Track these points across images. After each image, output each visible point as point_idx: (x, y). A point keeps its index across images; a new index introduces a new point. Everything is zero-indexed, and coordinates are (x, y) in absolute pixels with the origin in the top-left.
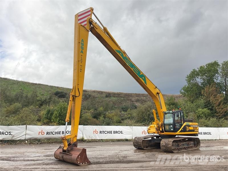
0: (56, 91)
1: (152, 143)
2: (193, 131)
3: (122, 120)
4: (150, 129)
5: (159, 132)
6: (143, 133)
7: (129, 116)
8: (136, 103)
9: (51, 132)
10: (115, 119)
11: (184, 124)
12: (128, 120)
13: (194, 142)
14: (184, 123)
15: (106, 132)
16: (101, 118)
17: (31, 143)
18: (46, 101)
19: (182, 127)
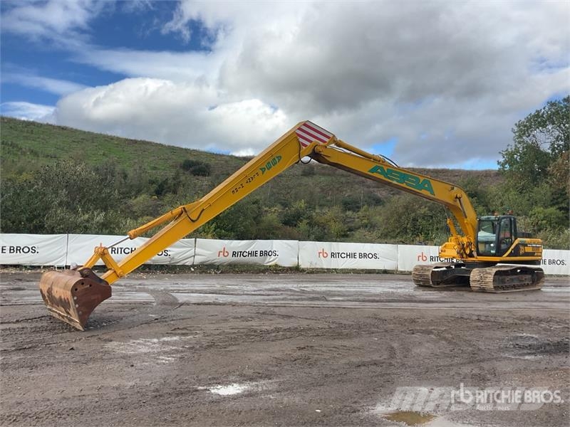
0: (185, 159)
1: (450, 276)
2: (532, 254)
3: (350, 230)
4: (445, 251)
5: (464, 256)
6: (420, 258)
7: (365, 221)
8: (375, 189)
9: (241, 252)
10: (335, 227)
11: (516, 242)
12: (362, 230)
13: (533, 276)
14: (516, 239)
15: (343, 255)
16: (303, 225)
17: (203, 272)
18: (167, 184)
19: (513, 247)
